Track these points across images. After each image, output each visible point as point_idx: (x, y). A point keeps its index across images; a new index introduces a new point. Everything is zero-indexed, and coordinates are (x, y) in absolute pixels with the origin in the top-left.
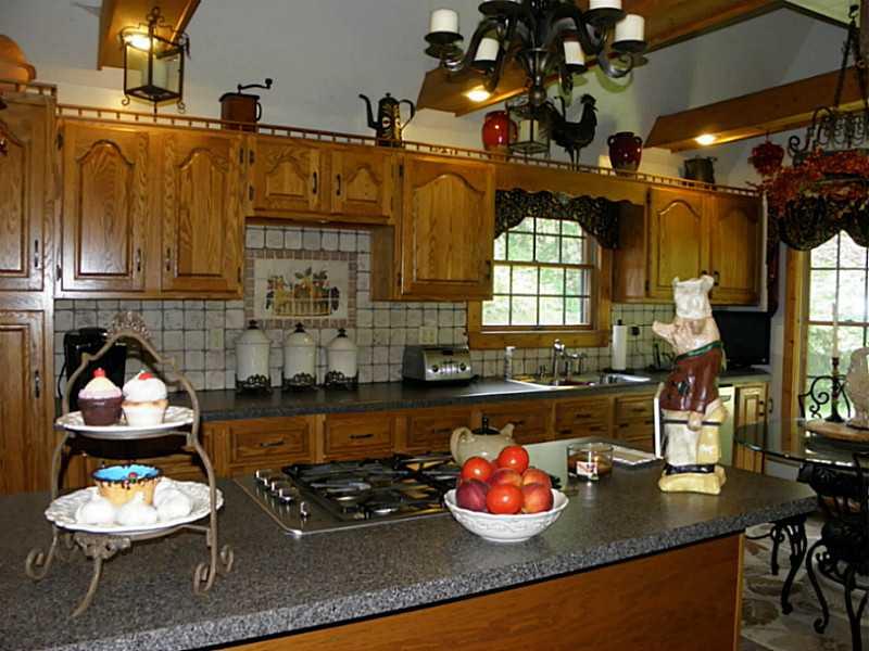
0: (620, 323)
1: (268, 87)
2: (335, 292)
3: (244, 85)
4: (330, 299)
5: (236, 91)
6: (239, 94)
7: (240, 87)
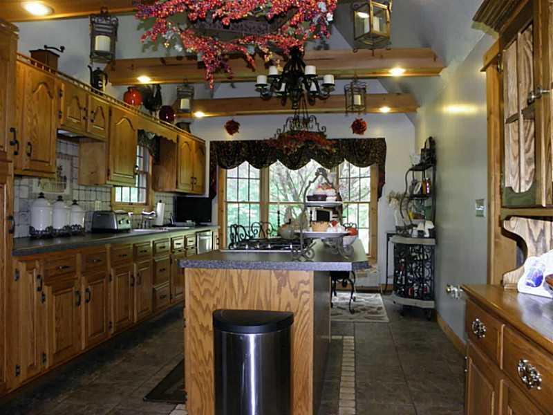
0: (160, 202)
1: (62, 51)
2: (65, 178)
3: (48, 46)
4: (56, 182)
5: (44, 49)
6: (46, 51)
7: (45, 47)
